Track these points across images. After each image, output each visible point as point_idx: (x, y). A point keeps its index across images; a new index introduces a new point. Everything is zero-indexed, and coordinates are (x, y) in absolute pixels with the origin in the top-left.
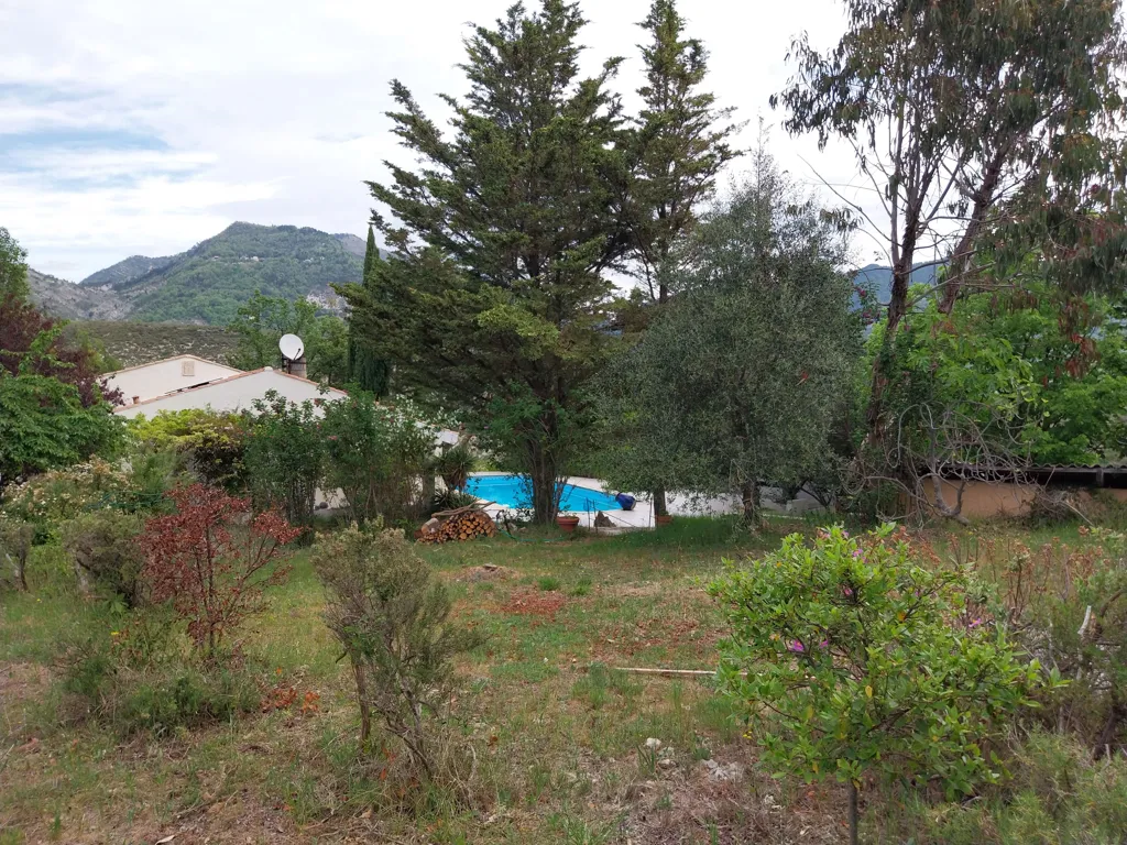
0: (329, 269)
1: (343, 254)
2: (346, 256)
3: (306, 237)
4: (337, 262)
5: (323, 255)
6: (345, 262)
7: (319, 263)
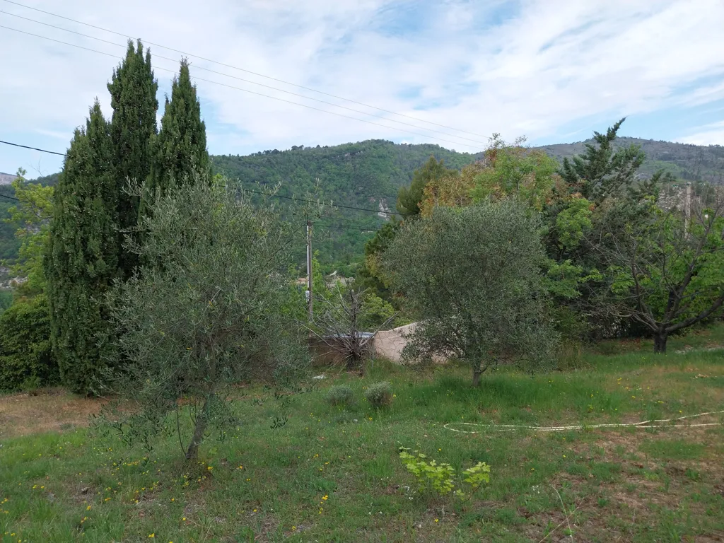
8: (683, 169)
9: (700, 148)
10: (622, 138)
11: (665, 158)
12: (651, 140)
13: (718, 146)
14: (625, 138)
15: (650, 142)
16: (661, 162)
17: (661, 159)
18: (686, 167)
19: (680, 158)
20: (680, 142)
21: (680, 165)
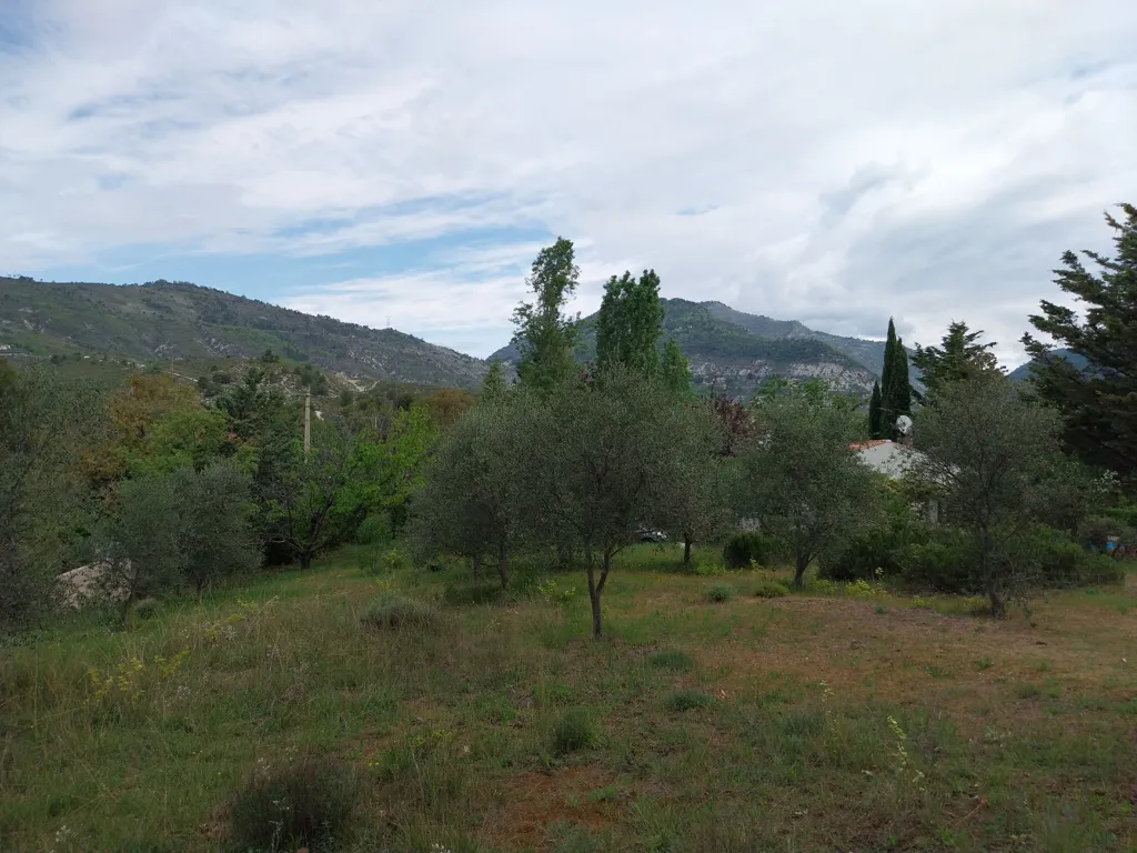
0: (696, 336)
1: (709, 322)
2: (713, 323)
3: (675, 308)
4: (704, 330)
5: (691, 324)
6: (712, 329)
7: (687, 332)
8: (286, 344)
9: (307, 317)
10: (202, 288)
11: (262, 325)
12: (243, 297)
13: (328, 317)
14: (206, 288)
15: (242, 300)
16: (257, 330)
17: (255, 326)
18: (289, 341)
19: (281, 329)
20: (282, 306)
21: (282, 338)
